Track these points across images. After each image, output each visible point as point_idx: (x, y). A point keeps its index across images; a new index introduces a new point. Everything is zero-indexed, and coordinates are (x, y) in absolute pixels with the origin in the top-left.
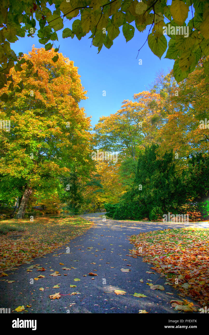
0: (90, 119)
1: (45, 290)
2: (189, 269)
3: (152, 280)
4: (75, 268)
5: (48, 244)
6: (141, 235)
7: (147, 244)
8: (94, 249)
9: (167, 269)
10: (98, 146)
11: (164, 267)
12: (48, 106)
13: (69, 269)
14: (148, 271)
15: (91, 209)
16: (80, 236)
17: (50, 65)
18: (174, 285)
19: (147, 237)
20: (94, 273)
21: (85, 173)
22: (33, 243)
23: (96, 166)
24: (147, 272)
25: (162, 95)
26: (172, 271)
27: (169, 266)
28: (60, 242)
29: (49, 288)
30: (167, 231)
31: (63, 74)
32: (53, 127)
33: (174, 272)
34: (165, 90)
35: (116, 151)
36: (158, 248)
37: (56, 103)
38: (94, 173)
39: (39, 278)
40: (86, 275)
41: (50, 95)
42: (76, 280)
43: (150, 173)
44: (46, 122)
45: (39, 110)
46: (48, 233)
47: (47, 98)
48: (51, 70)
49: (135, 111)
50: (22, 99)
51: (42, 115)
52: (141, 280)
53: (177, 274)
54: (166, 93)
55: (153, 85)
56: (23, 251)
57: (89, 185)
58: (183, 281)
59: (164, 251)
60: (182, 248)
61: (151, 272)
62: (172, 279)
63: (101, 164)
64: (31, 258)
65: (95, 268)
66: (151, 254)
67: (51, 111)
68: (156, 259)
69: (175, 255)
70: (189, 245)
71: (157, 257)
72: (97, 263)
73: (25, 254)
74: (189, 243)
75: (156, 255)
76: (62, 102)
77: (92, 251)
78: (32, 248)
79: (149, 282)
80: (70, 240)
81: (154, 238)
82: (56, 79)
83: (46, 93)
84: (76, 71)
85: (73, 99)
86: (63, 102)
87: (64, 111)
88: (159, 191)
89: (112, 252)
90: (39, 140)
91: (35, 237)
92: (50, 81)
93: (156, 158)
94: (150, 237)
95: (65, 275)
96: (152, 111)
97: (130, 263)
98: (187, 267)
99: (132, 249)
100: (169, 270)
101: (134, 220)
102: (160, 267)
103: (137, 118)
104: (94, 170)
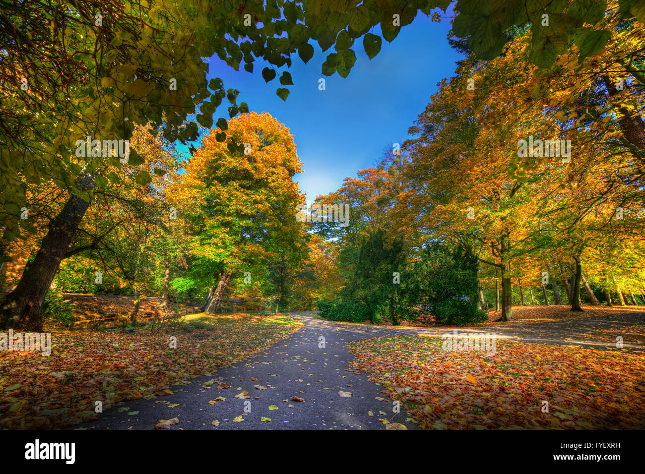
0: (305, 196)
1: (222, 425)
2: (437, 396)
3: (385, 412)
4: (272, 387)
5: (242, 349)
6: (363, 342)
7: (372, 354)
8: (302, 359)
9: (404, 394)
10: (313, 231)
11: (400, 391)
12: (256, 176)
13: (265, 388)
14: (378, 396)
15: (301, 306)
16: (285, 340)
17: (261, 130)
18: (421, 424)
19: (371, 345)
20: (299, 397)
21: (296, 260)
22: (223, 346)
23: (309, 253)
24: (377, 398)
25: (391, 173)
26: (412, 398)
27: (407, 389)
28: (258, 346)
29: (228, 421)
30: (396, 338)
31: (277, 142)
32: (261, 203)
33: (415, 400)
34: (395, 167)
35: (334, 236)
36: (387, 361)
37: (266, 174)
38: (307, 262)
39: (216, 400)
40: (287, 400)
41: (260, 165)
42: (271, 408)
43: (375, 264)
44: (252, 196)
45: (245, 182)
46: (244, 334)
47: (256, 168)
48: (263, 136)
49: (359, 190)
50: (227, 168)
51: (249, 188)
52: (370, 413)
53: (421, 404)
54: (395, 170)
55: (380, 161)
56: (206, 356)
57: (300, 276)
58: (432, 416)
59: (396, 365)
60: (419, 362)
61: (383, 399)
62: (416, 413)
63: (316, 251)
64: (215, 367)
65: (301, 389)
66: (378, 369)
67: (260, 184)
68: (387, 378)
69: (412, 373)
70: (428, 359)
71: (387, 375)
72: (305, 381)
73: (207, 360)
74: (428, 356)
75: (386, 372)
76: (273, 173)
77: (300, 361)
78: (219, 353)
79: (383, 417)
80: (271, 345)
81: (380, 347)
82: (268, 147)
83: (255, 162)
84: (292, 139)
85: (287, 172)
86: (275, 173)
87: (274, 184)
88: (385, 287)
89: (326, 364)
90: (243, 217)
91: (226, 338)
92: (260, 149)
93: (383, 246)
94: (375, 345)
95: (256, 399)
96: (379, 191)
97: (351, 383)
98: (434, 392)
99: (352, 361)
100: (408, 395)
101: (352, 322)
102: (395, 390)
103: (361, 199)
104: (307, 258)
